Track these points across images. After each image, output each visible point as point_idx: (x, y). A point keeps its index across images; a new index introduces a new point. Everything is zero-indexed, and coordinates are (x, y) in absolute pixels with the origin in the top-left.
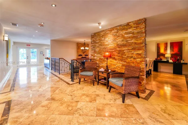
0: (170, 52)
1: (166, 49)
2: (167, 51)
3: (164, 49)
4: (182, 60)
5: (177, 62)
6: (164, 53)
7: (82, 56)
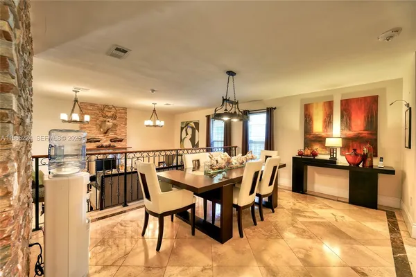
0: (342, 130)
1: (328, 122)
2: (332, 127)
3: (325, 121)
4: (376, 156)
5: (361, 166)
6: (323, 134)
7: (98, 143)
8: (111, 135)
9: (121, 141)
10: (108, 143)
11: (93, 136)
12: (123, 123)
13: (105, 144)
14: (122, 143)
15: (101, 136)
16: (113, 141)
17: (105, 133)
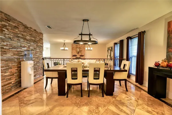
7: (76, 57)
8: (80, 54)
9: (83, 56)
10: (79, 57)
11: (75, 54)
12: (84, 50)
13: (78, 57)
14: (83, 57)
15: (77, 54)
16: (80, 56)
17: (78, 53)
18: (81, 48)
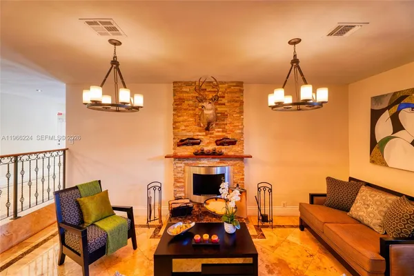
7: (197, 146)
8: (217, 133)
9: (233, 143)
10: (211, 147)
11: (190, 135)
12: (237, 110)
13: (206, 149)
14: (235, 148)
15: (201, 135)
16: (220, 142)
17: (207, 129)
18: (224, 101)
